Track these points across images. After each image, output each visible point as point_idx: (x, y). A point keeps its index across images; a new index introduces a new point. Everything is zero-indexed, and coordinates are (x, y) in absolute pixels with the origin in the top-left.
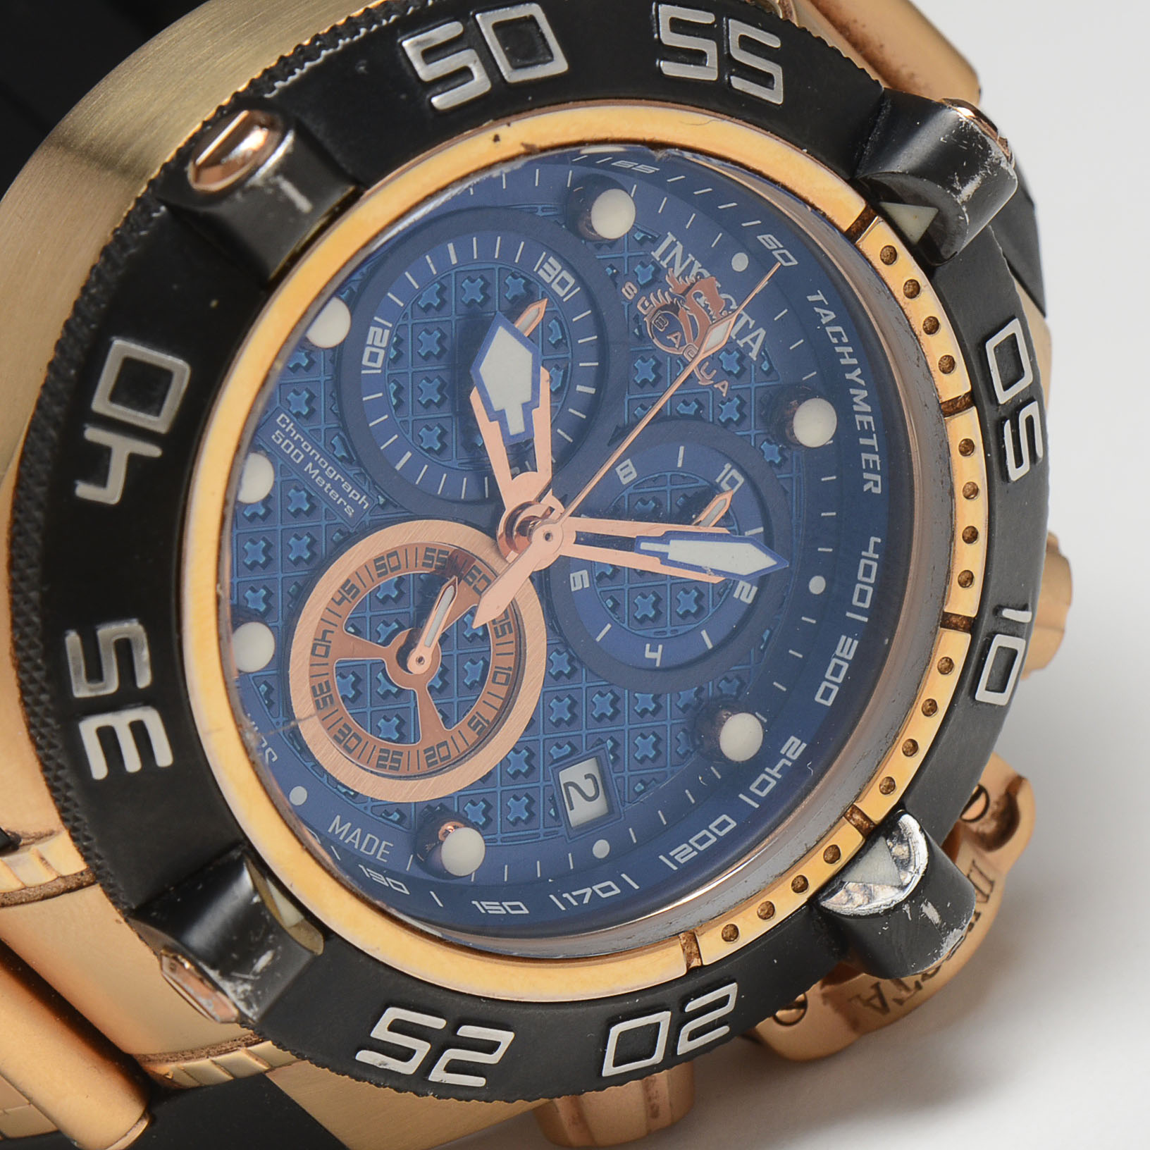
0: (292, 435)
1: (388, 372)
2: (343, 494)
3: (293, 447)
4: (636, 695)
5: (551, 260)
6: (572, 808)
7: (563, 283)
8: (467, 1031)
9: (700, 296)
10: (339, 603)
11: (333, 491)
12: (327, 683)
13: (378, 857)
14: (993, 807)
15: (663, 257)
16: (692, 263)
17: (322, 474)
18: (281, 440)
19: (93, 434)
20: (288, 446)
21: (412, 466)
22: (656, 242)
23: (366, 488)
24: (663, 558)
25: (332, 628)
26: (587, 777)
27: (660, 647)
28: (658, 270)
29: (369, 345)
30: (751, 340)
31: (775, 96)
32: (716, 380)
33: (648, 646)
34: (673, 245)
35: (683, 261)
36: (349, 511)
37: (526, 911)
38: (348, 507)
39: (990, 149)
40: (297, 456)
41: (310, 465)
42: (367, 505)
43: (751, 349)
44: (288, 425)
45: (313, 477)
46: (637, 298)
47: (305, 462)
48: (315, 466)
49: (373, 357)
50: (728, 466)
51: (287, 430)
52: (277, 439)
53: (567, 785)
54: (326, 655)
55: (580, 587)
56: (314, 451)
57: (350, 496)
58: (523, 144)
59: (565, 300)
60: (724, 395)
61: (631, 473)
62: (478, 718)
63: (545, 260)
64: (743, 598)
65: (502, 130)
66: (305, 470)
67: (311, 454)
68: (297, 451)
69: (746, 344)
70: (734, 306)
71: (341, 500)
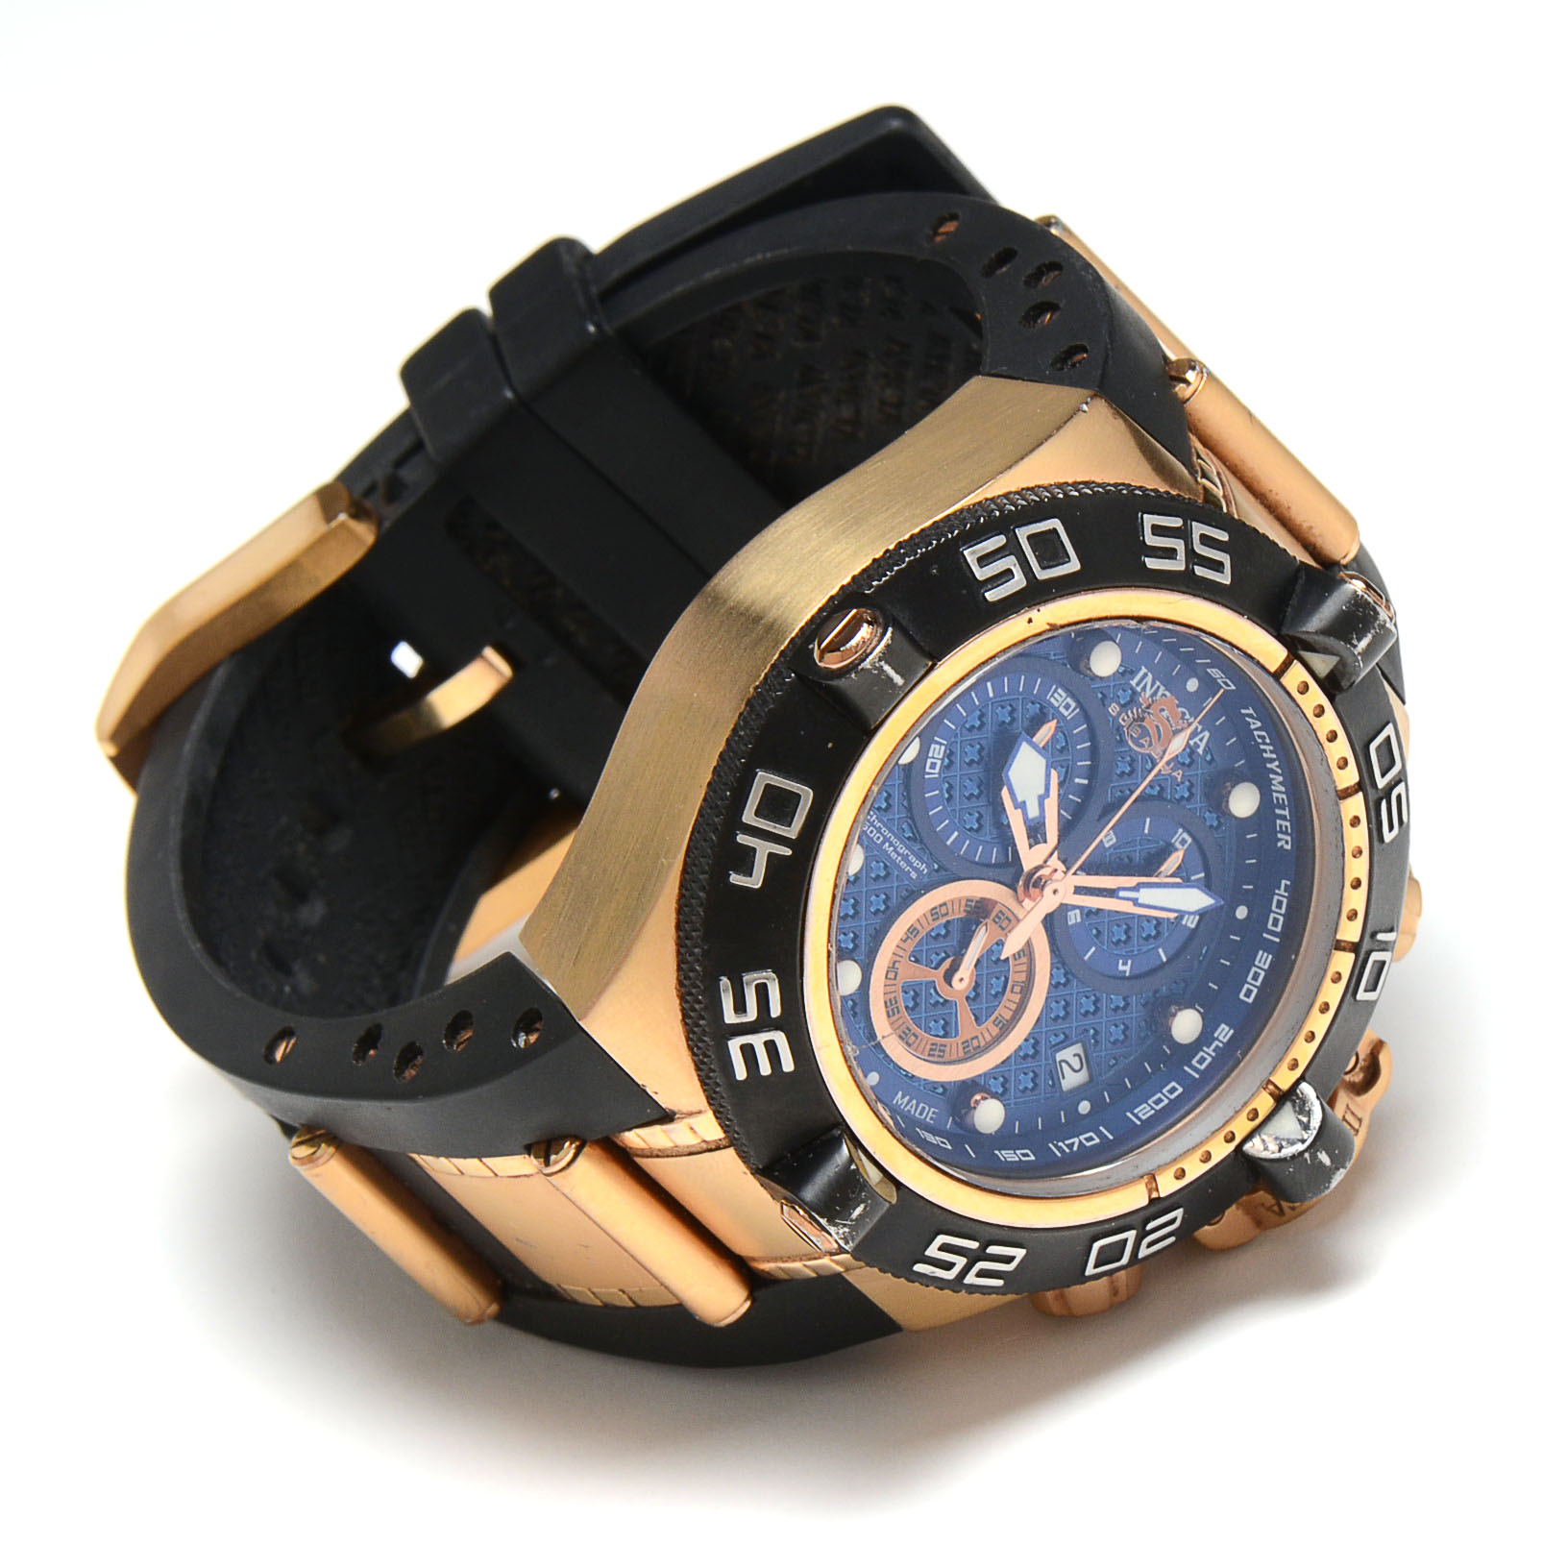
0: (875, 823)
1: (943, 775)
2: (910, 864)
3: (875, 832)
4: (1112, 997)
5: (1060, 691)
6: (1064, 1078)
7: (1067, 707)
8: (992, 1250)
9: (1163, 710)
10: (905, 941)
11: (902, 862)
12: (895, 997)
13: (928, 1120)
14: (1361, 1063)
15: (1138, 684)
16: (1159, 687)
17: (895, 850)
18: (867, 827)
19: (742, 839)
20: (872, 832)
21: (958, 842)
22: (1133, 673)
23: (925, 859)
24: (1135, 902)
25: (900, 959)
26: (1075, 1055)
27: (1129, 962)
28: (1134, 692)
29: (931, 758)
30: (1199, 740)
31: (1225, 578)
32: (1175, 771)
33: (1121, 962)
34: (1145, 675)
35: (1152, 686)
36: (914, 875)
37: (1033, 1158)
38: (913, 872)
39: (1378, 614)
40: (878, 839)
41: (887, 844)
42: (926, 870)
43: (1198, 746)
45: (889, 853)
46: (1119, 714)
47: (883, 843)
48: (891, 845)
49: (933, 766)
50: (1181, 830)
53: (1060, 1062)
54: (895, 979)
55: (1074, 922)
56: (890, 834)
57: (914, 865)
58: (1048, 624)
59: (1068, 718)
60: (1179, 780)
62: (1000, 1018)
63: (1056, 691)
64: (1189, 925)
65: (1033, 614)
66: (883, 848)
67: (888, 836)
68: (878, 835)
69: (1195, 743)
70: (1187, 716)
71: (908, 868)
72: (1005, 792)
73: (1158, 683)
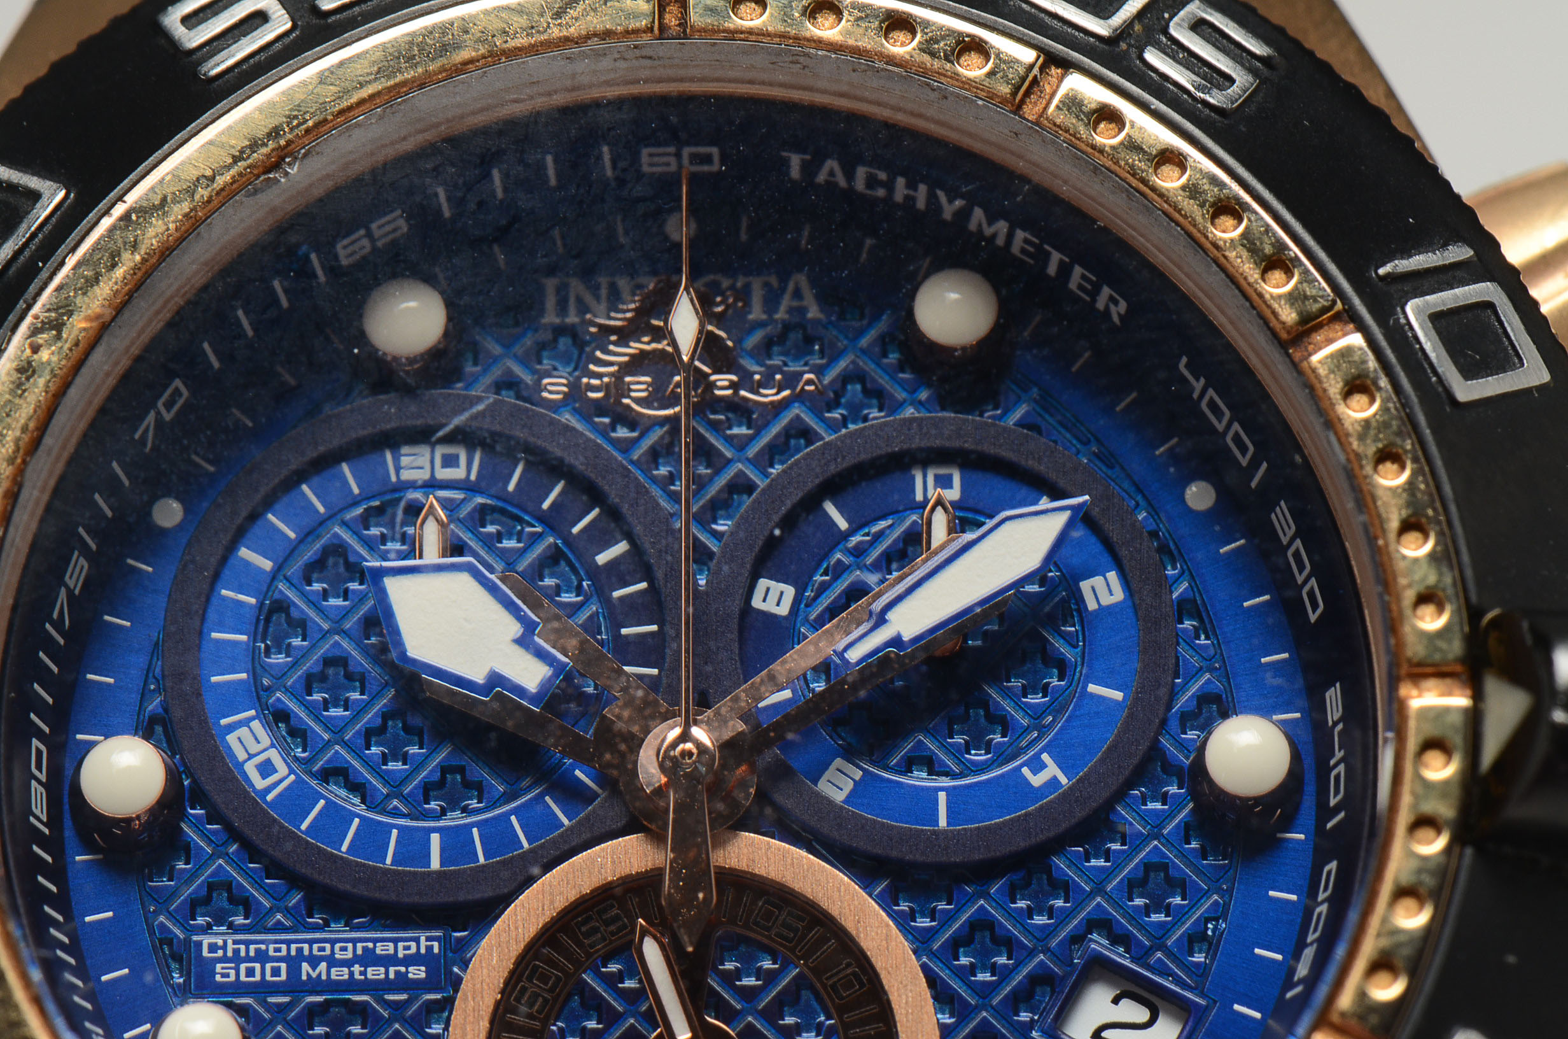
0: (243, 954)
1: (304, 769)
2: (388, 960)
3: (257, 966)
5: (405, 450)
7: (450, 462)
11: (369, 969)
17: (332, 962)
18: (232, 972)
20: (250, 972)
21: (456, 849)
23: (415, 928)
26: (1116, 1001)
27: (1046, 758)
29: (246, 761)
33: (1025, 770)
36: (417, 973)
38: (411, 969)
40: (276, 972)
41: (305, 966)
42: (436, 944)
44: (224, 947)
45: (324, 977)
47: (294, 970)
48: (314, 962)
49: (266, 769)
51: (230, 954)
52: (226, 975)
55: (851, 784)
56: (294, 947)
57: (400, 955)
59: (473, 477)
63: (396, 460)
64: (1108, 600)
66: (304, 977)
67: (293, 953)
68: (268, 966)
71: (392, 970)
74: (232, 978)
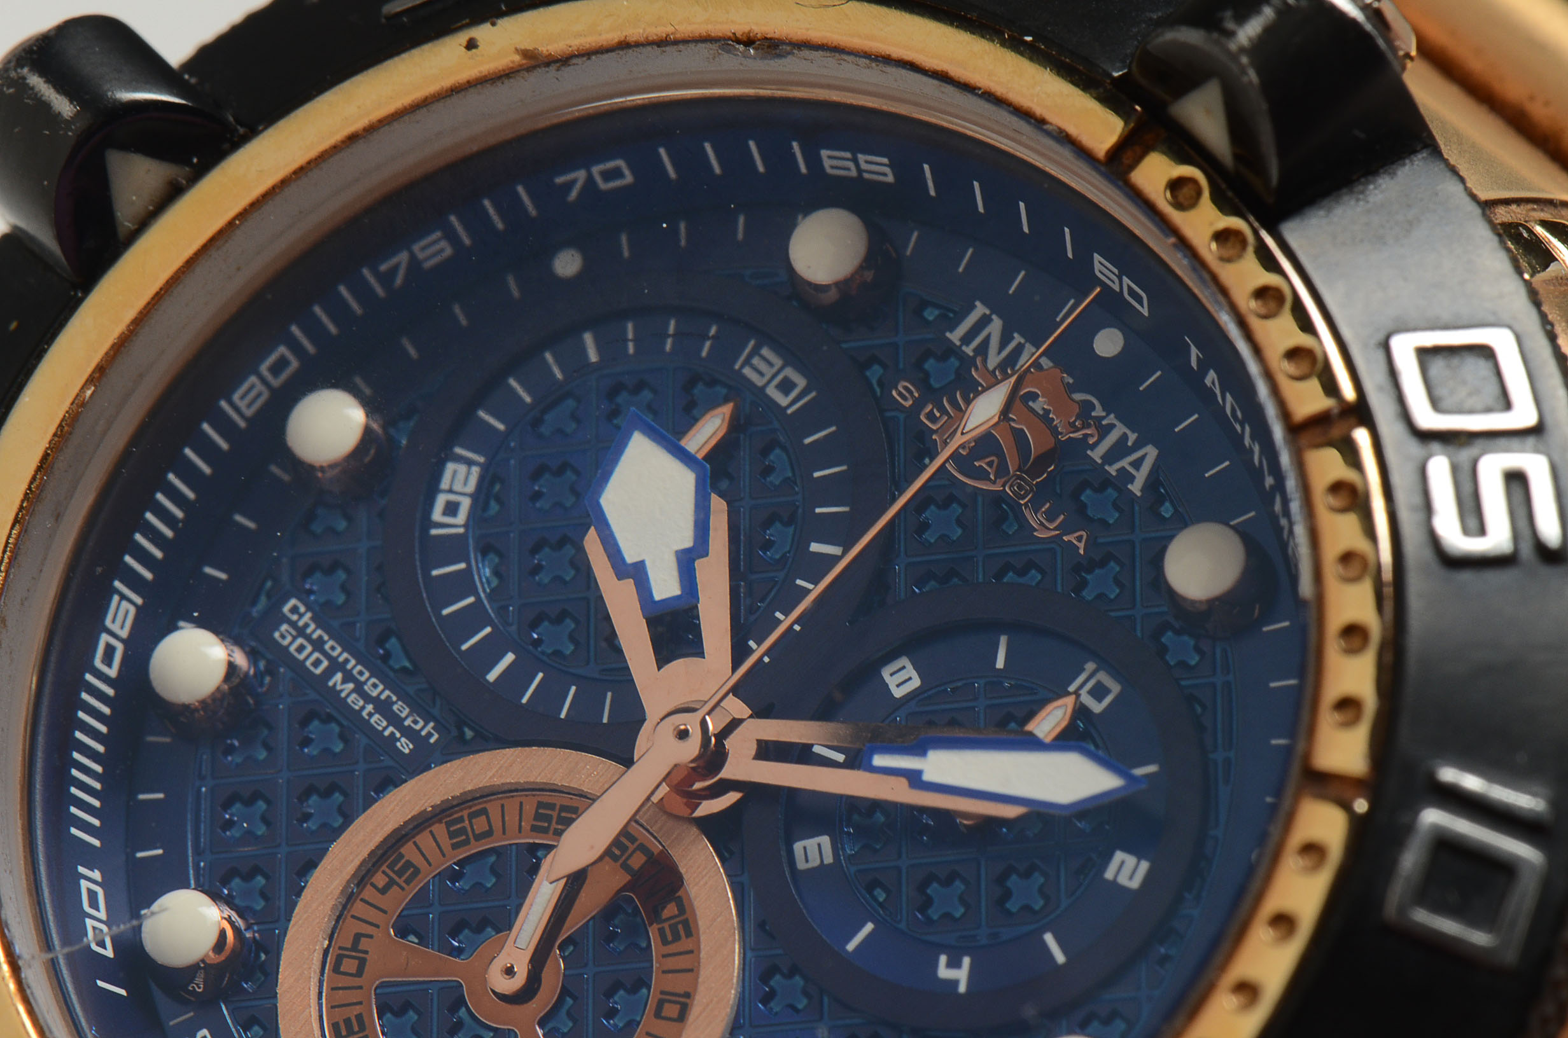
0: (309, 631)
1: (477, 532)
2: (395, 720)
3: (309, 649)
5: (765, 351)
7: (786, 386)
9: (1034, 396)
10: (383, 891)
11: (376, 715)
12: (359, 1017)
15: (967, 339)
17: (359, 689)
18: (289, 638)
20: (301, 649)
21: (516, 678)
22: (955, 317)
23: (436, 712)
24: (914, 779)
25: (369, 930)
27: (966, 961)
28: (967, 363)
29: (444, 491)
30: (1132, 464)
32: (1065, 529)
33: (943, 959)
34: (984, 321)
35: (1003, 345)
36: (404, 746)
38: (403, 740)
40: (317, 663)
41: (339, 676)
42: (436, 736)
43: (1132, 479)
44: (301, 616)
45: (343, 695)
46: (918, 405)
47: (329, 673)
48: (347, 678)
49: (451, 509)
50: (1090, 666)
51: (301, 623)
52: (283, 637)
54: (359, 973)
55: (817, 863)
56: (345, 655)
57: (407, 723)
58: (517, 50)
59: (789, 411)
60: (1082, 552)
61: (910, 679)
64: (1123, 880)
65: (482, 32)
66: (331, 684)
67: (341, 659)
68: (316, 655)
69: (1122, 470)
70: (1098, 412)
71: (391, 729)
72: (592, 542)
73: (1018, 338)
74: (285, 643)
